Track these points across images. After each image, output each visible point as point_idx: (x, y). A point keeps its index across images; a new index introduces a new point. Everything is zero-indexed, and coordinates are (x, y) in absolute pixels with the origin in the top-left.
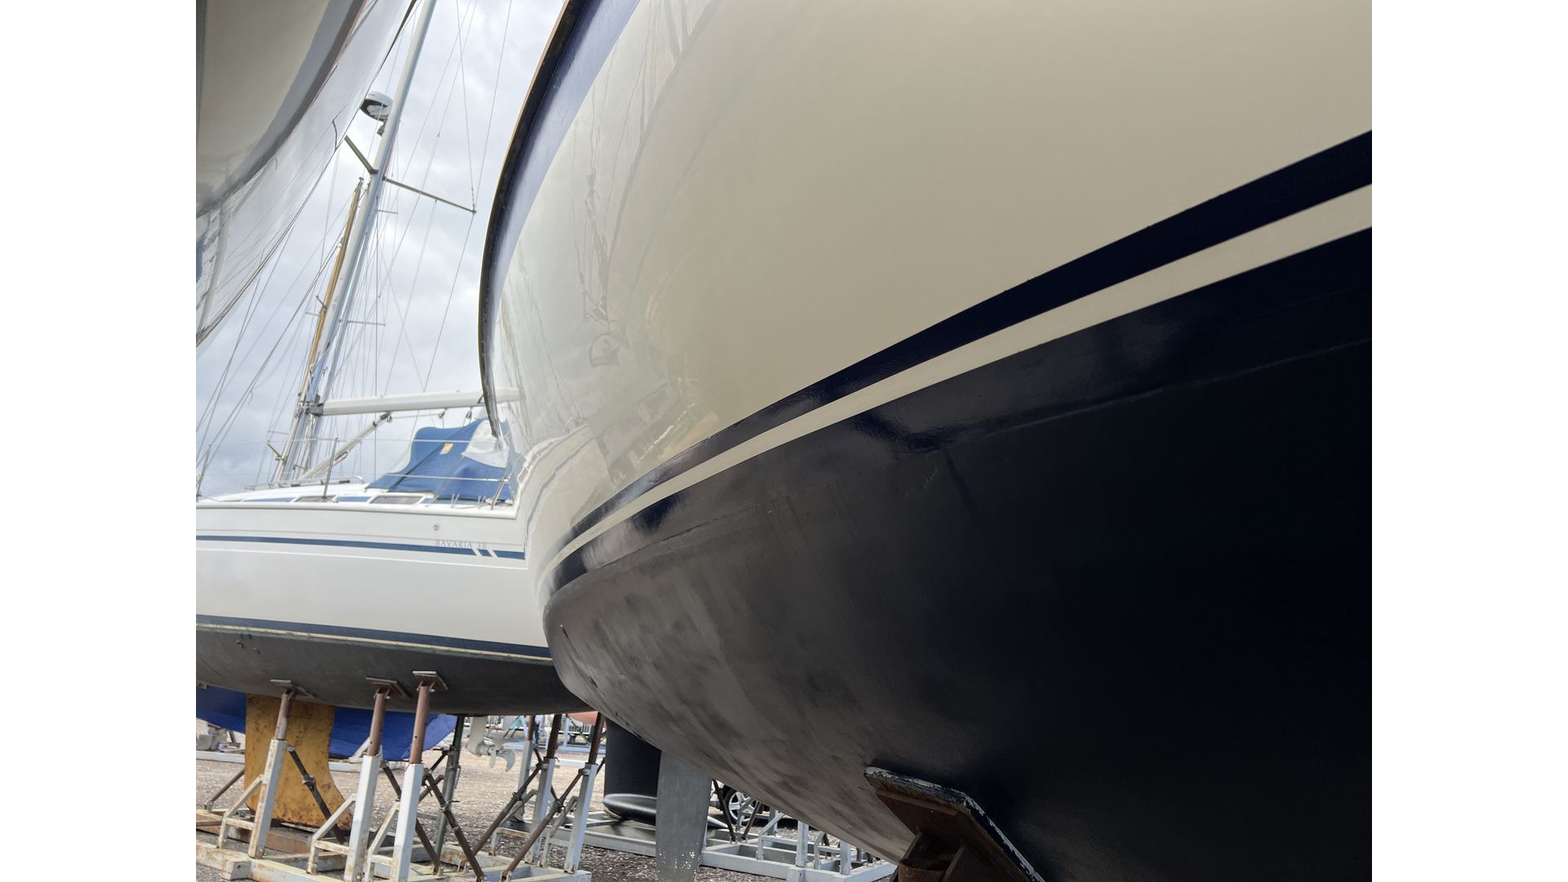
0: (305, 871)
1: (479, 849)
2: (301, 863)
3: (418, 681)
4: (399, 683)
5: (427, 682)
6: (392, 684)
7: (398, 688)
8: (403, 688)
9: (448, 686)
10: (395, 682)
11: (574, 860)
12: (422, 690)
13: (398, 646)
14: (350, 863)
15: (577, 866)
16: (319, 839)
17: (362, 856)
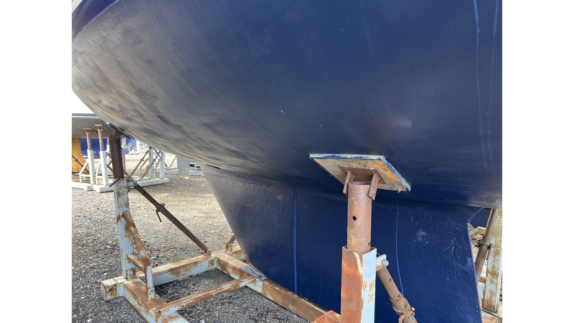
0: (79, 183)
1: (132, 174)
2: (78, 181)
3: (97, 127)
4: (92, 129)
5: (100, 128)
6: (90, 129)
7: (92, 130)
8: (95, 131)
9: (107, 128)
10: (91, 129)
11: (162, 175)
12: (99, 130)
13: (87, 118)
14: (91, 179)
15: (164, 176)
16: (81, 174)
17: (94, 177)
